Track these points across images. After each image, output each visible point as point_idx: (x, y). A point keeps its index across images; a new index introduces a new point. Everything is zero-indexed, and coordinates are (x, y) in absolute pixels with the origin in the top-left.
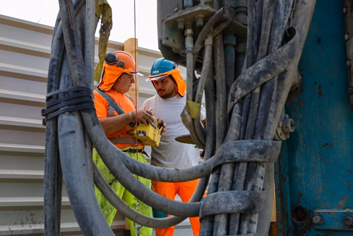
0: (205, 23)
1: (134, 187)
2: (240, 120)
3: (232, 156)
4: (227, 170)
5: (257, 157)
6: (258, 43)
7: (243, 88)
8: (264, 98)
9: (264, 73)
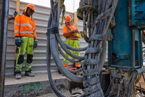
0: (88, 10)
1: (68, 52)
2: (96, 29)
3: (94, 38)
4: (92, 42)
5: (100, 39)
6: (101, 9)
7: (97, 21)
8: (102, 23)
9: (103, 16)
